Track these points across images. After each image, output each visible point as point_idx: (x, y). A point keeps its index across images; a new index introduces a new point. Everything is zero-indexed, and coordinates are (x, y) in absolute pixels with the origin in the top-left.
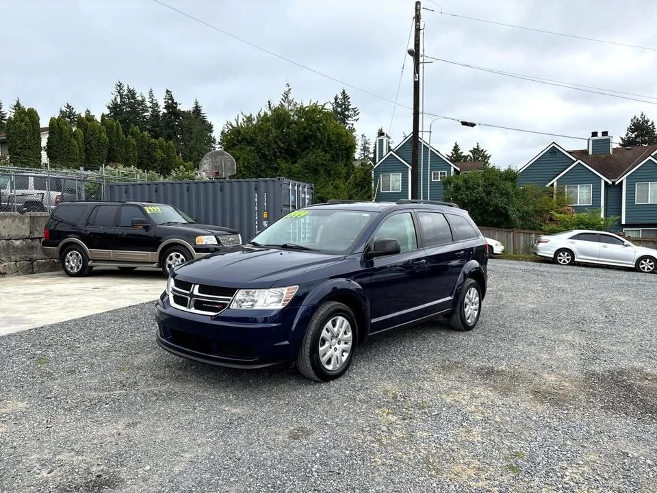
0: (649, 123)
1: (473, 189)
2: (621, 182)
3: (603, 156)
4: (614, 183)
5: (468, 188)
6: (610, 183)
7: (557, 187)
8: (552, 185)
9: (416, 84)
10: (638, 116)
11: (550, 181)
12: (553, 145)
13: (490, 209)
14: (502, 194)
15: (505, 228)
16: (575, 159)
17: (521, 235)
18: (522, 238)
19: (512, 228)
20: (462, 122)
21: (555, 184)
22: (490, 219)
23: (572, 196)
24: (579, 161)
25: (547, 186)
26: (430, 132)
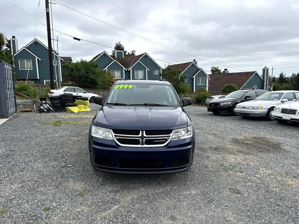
0: (122, 46)
1: (80, 70)
2: (130, 70)
3: (121, 59)
4: (128, 70)
5: (77, 70)
6: (126, 70)
7: (107, 71)
8: (106, 70)
9: (48, 14)
10: (118, 43)
11: (104, 68)
12: (105, 52)
13: (89, 80)
14: (93, 74)
15: (94, 89)
16: (113, 59)
17: (101, 91)
18: (101, 93)
19: (97, 89)
20: (73, 38)
21: (107, 69)
22: (88, 85)
23: (113, 75)
24: (115, 60)
25: (104, 70)
26: (57, 41)
